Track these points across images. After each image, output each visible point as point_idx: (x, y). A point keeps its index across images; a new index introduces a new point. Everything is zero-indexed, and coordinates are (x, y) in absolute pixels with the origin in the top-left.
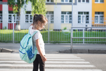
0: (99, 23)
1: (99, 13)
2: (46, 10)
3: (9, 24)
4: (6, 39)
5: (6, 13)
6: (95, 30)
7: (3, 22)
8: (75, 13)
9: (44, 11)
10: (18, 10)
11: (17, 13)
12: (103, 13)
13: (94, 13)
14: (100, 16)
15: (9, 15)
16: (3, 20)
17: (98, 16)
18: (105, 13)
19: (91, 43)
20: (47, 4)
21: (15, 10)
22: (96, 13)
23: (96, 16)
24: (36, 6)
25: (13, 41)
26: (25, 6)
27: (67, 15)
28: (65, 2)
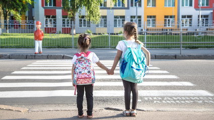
0: (151, 27)
1: (151, 17)
2: (100, 15)
3: (63, 28)
4: (65, 44)
5: (59, 17)
6: (150, 34)
7: (57, 27)
8: (128, 17)
9: (98, 15)
10: (73, 15)
11: (72, 18)
12: (154, 17)
13: (146, 17)
14: (152, 20)
15: (63, 20)
16: (57, 25)
17: (150, 20)
18: (157, 17)
19: (153, 47)
20: (101, 8)
21: (70, 14)
22: (148, 17)
23: (148, 20)
24: (90, 11)
25: (73, 46)
26: (80, 11)
27: (119, 19)
28: (117, 7)
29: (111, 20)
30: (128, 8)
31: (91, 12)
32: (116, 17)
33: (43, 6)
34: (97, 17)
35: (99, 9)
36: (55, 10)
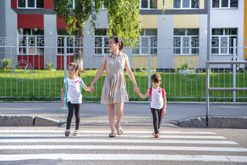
3: (58, 57)
5: (51, 33)
11: (76, 33)
24: (117, 18)
27: (186, 36)
28: (182, 8)
29: (166, 39)
30: (206, 11)
31: (119, 20)
32: (178, 32)
33: (13, 6)
34: (133, 31)
35: (137, 12)
36: (43, 16)
